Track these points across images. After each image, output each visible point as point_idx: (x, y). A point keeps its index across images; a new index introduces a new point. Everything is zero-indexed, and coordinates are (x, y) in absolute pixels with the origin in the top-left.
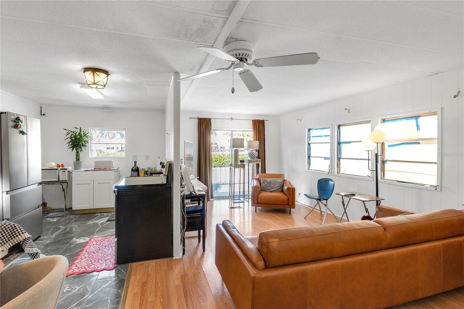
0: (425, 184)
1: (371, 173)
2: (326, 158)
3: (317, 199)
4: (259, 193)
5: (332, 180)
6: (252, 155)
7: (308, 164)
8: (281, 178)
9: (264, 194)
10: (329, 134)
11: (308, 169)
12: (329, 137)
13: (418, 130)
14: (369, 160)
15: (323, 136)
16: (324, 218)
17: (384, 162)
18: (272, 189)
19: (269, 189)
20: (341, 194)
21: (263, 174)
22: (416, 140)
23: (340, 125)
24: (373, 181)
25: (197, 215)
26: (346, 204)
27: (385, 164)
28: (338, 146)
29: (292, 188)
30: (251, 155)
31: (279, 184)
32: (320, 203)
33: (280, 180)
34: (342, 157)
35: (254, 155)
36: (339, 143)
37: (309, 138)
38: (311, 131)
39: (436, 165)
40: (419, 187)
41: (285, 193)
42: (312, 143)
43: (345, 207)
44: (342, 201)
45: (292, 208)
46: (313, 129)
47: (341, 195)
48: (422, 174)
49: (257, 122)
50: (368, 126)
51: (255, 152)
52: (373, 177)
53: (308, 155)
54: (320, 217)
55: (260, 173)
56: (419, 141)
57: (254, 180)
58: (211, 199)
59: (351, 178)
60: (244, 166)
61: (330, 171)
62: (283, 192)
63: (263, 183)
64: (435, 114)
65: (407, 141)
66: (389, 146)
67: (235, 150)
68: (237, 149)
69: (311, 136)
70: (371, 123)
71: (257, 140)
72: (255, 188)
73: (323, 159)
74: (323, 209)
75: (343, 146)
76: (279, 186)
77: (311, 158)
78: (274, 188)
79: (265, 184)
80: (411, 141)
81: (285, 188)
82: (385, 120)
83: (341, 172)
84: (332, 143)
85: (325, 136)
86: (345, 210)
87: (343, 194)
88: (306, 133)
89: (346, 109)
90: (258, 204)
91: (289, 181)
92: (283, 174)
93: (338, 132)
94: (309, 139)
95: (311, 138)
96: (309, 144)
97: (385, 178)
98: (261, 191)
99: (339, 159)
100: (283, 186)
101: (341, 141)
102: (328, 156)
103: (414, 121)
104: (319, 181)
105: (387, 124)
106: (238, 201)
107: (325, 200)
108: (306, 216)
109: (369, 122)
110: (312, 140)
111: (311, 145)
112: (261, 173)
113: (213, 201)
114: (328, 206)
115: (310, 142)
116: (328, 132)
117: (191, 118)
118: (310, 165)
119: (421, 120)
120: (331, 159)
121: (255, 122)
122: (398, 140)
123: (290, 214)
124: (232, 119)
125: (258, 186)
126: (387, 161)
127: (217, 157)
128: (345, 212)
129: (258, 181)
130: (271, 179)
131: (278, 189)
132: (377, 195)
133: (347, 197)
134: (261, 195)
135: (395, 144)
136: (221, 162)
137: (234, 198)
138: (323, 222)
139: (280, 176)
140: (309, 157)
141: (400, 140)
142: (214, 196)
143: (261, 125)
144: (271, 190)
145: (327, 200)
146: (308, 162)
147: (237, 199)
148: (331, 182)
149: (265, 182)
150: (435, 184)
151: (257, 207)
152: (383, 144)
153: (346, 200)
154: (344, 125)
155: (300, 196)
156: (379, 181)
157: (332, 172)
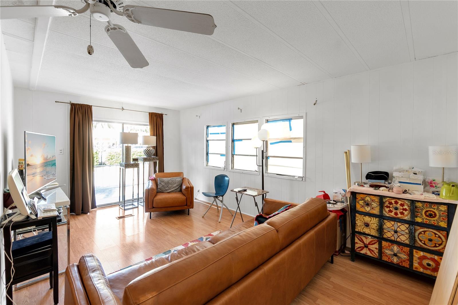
0: (295, 176)
1: (258, 168)
2: (222, 155)
3: (214, 197)
4: (153, 196)
5: (227, 176)
6: (148, 152)
7: (206, 160)
8: (180, 177)
9: (161, 197)
10: (225, 131)
11: (207, 166)
12: (225, 135)
13: (290, 131)
14: (257, 156)
15: (220, 134)
16: (220, 214)
17: (267, 158)
18: (170, 189)
19: (166, 190)
20: (235, 190)
21: (161, 174)
22: (289, 139)
23: (234, 123)
24: (259, 175)
25: (41, 250)
26: (239, 200)
27: (268, 160)
28: (232, 143)
29: (191, 187)
30: (146, 152)
31: (177, 184)
32: (217, 200)
33: (179, 179)
34: (235, 154)
35: (150, 152)
36: (233, 141)
37: (207, 134)
38: (209, 128)
39: (302, 160)
40: (291, 179)
41: (184, 193)
42: (210, 140)
43: (239, 202)
44: (236, 197)
45: (190, 208)
46: (210, 126)
47: (235, 192)
48: (293, 167)
49: (154, 115)
50: (256, 125)
51: (151, 149)
52: (259, 172)
53: (206, 151)
54: (217, 214)
55: (157, 172)
56: (291, 140)
57: (150, 181)
58: (92, 210)
59: (242, 173)
60: (137, 166)
61: (226, 167)
62: (182, 191)
63: (160, 183)
64: (301, 117)
65: (284, 139)
66: (271, 144)
67: (126, 146)
68: (129, 145)
69: (209, 133)
70: (258, 123)
71: (154, 136)
72: (150, 191)
73: (220, 155)
74: (220, 204)
75: (236, 143)
76: (177, 185)
77: (209, 155)
78: (172, 189)
79: (162, 184)
80: (285, 139)
81: (184, 187)
82: (268, 120)
83: (235, 168)
84: (227, 140)
85: (221, 133)
86: (238, 205)
87: (237, 190)
88: (204, 130)
89: (239, 109)
90: (154, 209)
91: (188, 180)
92: (182, 172)
93: (232, 130)
94: (207, 136)
95: (209, 135)
96: (207, 141)
97: (268, 172)
98: (157, 193)
99: (233, 155)
100: (181, 186)
101: (235, 139)
102: (224, 152)
103: (287, 123)
104: (216, 178)
105: (269, 124)
106: (131, 207)
107: (221, 196)
108: (204, 215)
109: (256, 121)
110: (210, 137)
111: (209, 142)
112: (159, 172)
113: (96, 211)
114: (224, 202)
115: (208, 139)
116: (223, 129)
117: (58, 102)
118: (208, 162)
119: (293, 122)
120: (226, 155)
121: (152, 115)
122: (277, 139)
123: (188, 214)
124: (123, 109)
125: (153, 188)
126: (269, 157)
127: (113, 154)
128: (239, 207)
129: (154, 181)
130: (169, 179)
131: (176, 189)
132: (263, 189)
133: (240, 193)
134: (156, 198)
135: (275, 142)
136: (118, 160)
137: (124, 204)
138: (219, 219)
139: (179, 174)
140: (207, 154)
141: (279, 138)
142: (96, 205)
143: (159, 119)
144: (168, 191)
145: (223, 196)
146: (206, 159)
147: (130, 205)
148: (226, 178)
149: (162, 182)
150: (302, 176)
151: (152, 213)
152: (267, 142)
153: (239, 195)
154: (237, 124)
155: (199, 193)
156: (264, 175)
157: (227, 168)
